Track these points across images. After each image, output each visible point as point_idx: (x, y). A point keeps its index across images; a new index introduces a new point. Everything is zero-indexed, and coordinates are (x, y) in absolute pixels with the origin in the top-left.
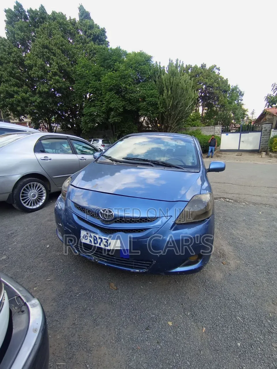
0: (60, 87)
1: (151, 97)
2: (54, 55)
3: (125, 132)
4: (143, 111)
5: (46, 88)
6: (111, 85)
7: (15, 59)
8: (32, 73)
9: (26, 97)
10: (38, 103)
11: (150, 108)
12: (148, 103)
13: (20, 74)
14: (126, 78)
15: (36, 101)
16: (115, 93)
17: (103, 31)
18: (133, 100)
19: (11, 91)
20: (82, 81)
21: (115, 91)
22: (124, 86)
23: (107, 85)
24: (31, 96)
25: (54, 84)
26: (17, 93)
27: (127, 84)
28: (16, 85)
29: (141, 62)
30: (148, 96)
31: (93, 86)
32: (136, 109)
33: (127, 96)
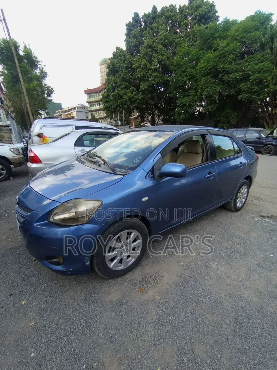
0: (158, 82)
1: (259, 73)
2: (156, 52)
3: (221, 121)
4: (244, 93)
5: (146, 86)
6: (207, 69)
7: (127, 66)
8: (137, 75)
9: (131, 96)
10: (140, 100)
11: (254, 89)
12: (253, 82)
13: (130, 78)
14: (226, 55)
15: (138, 98)
16: (212, 77)
17: (212, 6)
18: (232, 81)
19: (121, 93)
20: (179, 71)
21: (211, 75)
22: (222, 66)
23: (202, 70)
24: (135, 95)
25: (153, 80)
26: (125, 94)
27: (226, 63)
28: (126, 88)
29: (251, 29)
30: (254, 73)
31: (188, 73)
32: (235, 92)
33: (225, 78)
